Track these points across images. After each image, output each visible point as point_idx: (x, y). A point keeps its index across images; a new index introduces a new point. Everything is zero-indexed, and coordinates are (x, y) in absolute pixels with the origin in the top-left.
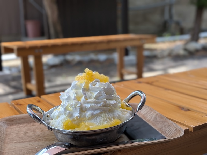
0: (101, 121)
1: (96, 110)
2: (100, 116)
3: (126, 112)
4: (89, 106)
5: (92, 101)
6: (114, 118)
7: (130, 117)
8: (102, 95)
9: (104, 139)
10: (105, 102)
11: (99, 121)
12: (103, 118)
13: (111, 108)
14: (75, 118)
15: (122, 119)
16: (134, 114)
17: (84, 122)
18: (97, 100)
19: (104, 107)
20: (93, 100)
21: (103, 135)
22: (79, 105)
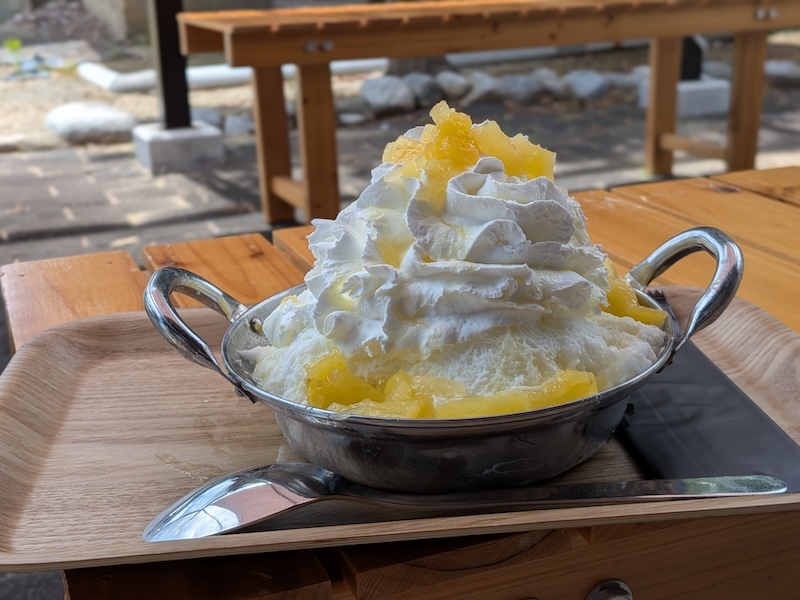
0: (493, 371)
1: (473, 313)
2: (489, 346)
3: (633, 331)
4: (434, 291)
5: (455, 268)
6: (562, 361)
7: (650, 362)
8: (506, 243)
9: (502, 464)
10: (520, 277)
11: (485, 372)
12: (503, 360)
13: (550, 311)
14: (367, 349)
15: (608, 370)
16: (670, 348)
17: (411, 373)
18: (479, 267)
19: (515, 306)
20: (457, 264)
21: (499, 445)
22: (389, 286)
